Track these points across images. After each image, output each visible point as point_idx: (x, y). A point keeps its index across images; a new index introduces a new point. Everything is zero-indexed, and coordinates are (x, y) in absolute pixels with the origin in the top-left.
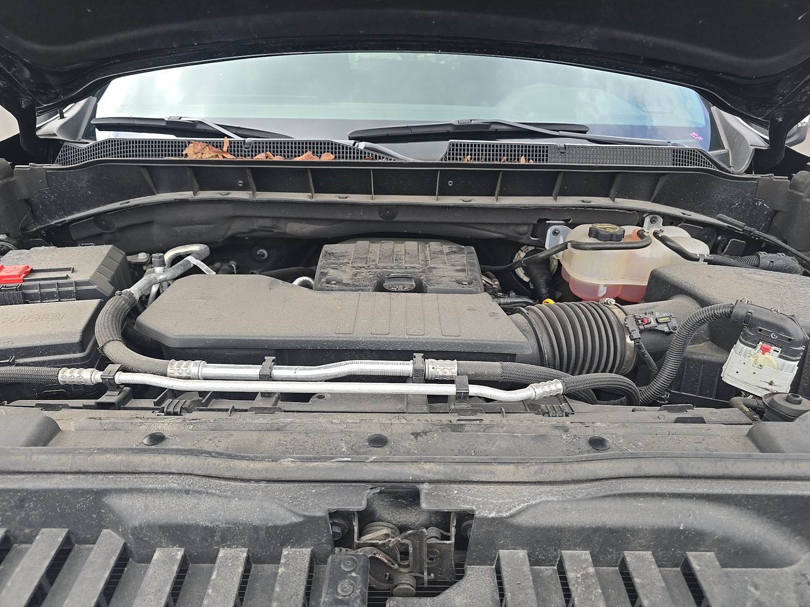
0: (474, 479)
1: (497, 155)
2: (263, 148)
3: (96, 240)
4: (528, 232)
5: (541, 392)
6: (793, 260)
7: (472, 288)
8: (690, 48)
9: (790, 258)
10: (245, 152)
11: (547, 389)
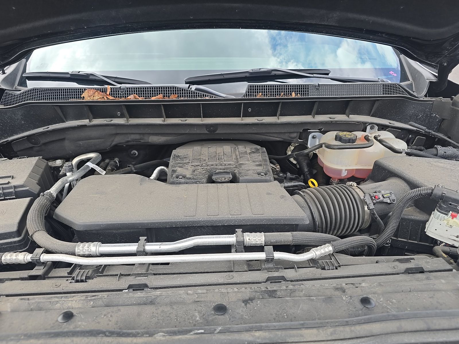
0: (290, 341)
1: (278, 92)
2: (132, 91)
3: (27, 153)
4: (296, 137)
5: (319, 253)
6: (457, 150)
7: (267, 178)
8: (394, 23)
9: (455, 150)
10: (121, 94)
11: (323, 251)
